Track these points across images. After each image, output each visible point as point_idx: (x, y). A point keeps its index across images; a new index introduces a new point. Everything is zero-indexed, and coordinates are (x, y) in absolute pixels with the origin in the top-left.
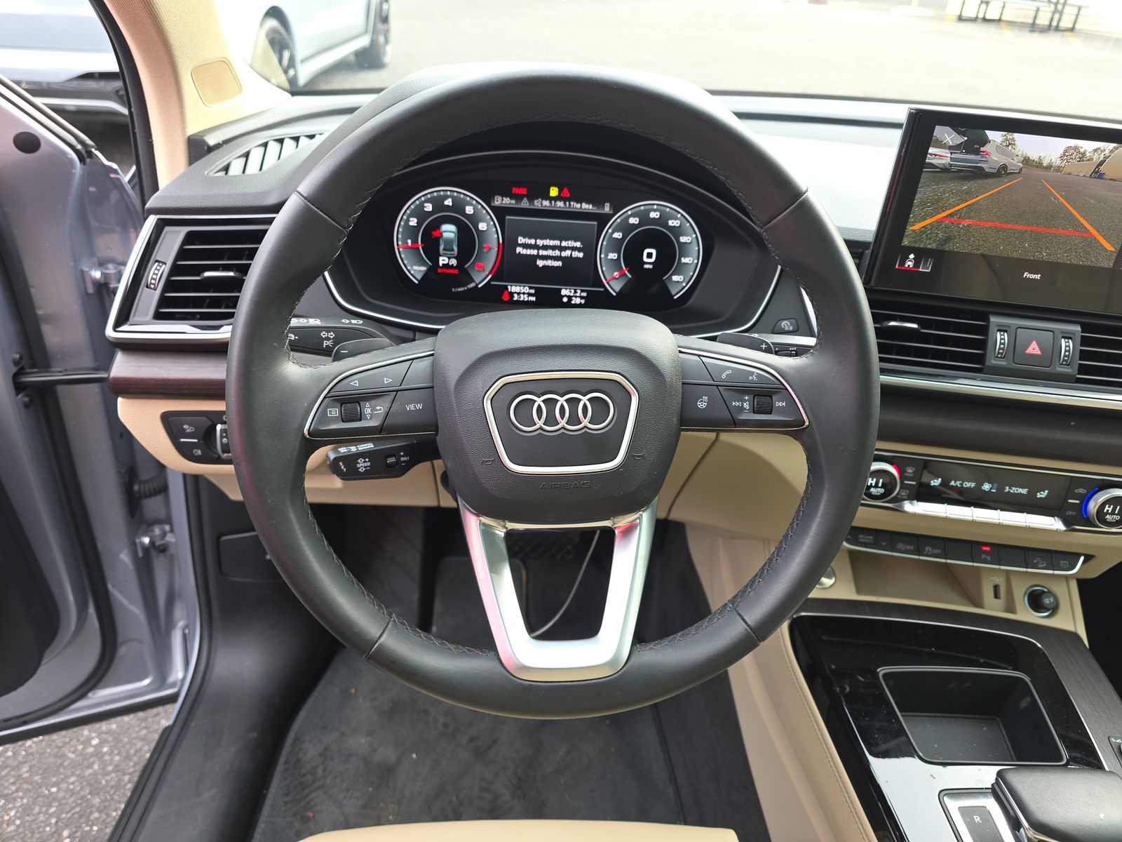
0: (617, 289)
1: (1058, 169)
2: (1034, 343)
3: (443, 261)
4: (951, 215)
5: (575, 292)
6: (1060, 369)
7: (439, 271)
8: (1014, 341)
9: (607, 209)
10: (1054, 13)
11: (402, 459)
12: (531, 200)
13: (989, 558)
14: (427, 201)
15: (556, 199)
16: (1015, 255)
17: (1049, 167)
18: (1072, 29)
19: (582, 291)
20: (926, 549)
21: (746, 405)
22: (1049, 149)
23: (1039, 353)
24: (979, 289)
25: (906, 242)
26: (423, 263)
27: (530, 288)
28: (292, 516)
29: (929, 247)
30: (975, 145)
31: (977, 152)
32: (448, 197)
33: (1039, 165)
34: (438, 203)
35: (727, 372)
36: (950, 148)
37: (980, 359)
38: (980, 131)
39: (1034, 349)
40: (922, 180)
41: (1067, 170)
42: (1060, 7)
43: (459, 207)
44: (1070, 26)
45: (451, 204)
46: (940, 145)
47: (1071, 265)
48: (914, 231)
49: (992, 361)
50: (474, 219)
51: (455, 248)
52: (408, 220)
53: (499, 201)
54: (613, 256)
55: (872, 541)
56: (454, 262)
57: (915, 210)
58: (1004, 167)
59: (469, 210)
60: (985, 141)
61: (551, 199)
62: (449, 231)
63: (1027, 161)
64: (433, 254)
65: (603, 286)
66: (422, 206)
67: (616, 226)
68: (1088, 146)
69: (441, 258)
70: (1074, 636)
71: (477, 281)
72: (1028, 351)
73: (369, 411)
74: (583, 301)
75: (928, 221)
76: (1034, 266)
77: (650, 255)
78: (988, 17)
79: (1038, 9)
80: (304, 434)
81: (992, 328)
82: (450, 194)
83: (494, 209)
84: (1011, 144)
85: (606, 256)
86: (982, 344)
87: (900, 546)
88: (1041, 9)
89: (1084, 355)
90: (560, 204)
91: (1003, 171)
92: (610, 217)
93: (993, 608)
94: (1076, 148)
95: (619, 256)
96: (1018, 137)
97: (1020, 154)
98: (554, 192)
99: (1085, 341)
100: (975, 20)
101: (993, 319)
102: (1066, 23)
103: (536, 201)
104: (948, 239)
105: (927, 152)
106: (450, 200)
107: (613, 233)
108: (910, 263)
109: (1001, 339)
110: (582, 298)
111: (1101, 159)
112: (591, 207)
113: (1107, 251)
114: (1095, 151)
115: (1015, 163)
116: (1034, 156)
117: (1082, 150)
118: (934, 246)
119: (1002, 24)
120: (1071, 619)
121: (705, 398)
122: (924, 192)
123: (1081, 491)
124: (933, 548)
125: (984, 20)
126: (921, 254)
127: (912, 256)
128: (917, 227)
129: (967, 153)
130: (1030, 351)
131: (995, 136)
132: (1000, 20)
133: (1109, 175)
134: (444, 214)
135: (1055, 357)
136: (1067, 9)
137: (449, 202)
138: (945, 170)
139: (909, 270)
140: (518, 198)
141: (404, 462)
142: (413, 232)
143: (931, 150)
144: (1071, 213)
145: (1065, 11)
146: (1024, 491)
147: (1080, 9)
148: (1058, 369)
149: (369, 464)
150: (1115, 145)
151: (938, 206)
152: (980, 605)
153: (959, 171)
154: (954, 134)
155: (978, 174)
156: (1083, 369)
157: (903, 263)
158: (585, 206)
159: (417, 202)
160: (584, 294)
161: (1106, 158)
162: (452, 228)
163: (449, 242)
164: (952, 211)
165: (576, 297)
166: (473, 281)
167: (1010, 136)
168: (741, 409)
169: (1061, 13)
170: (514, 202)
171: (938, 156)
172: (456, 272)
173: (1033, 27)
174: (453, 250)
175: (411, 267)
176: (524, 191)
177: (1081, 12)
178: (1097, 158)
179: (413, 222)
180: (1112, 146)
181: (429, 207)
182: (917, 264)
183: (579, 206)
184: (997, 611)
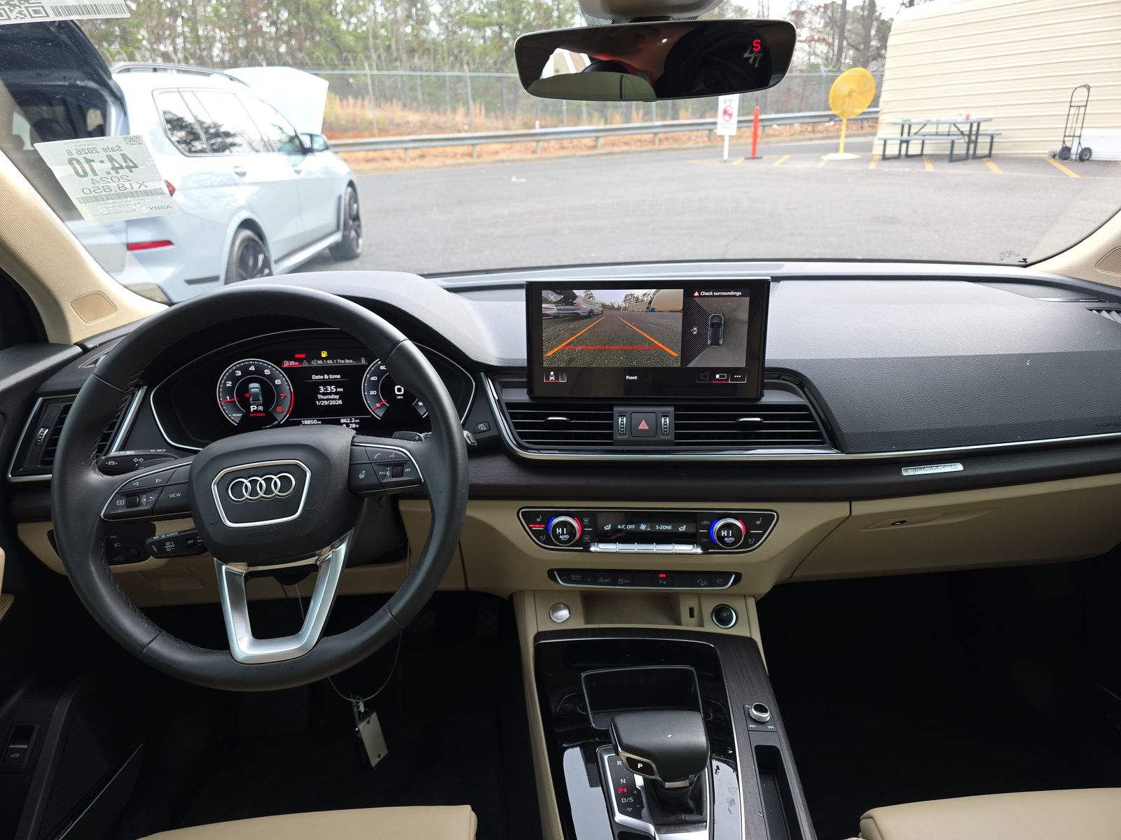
0: (381, 415)
1: (625, 309)
2: (643, 421)
3: (253, 408)
4: (569, 344)
5: (351, 420)
6: (662, 438)
7: (251, 415)
8: (630, 422)
9: (363, 362)
10: (969, 143)
11: (199, 541)
12: (309, 361)
13: (665, 583)
14: (237, 369)
15: (326, 358)
16: (616, 365)
17: (619, 308)
18: (989, 156)
19: (356, 419)
20: (620, 580)
21: (388, 473)
22: (616, 298)
23: (647, 428)
24: (601, 390)
25: (545, 364)
26: (239, 411)
27: (318, 420)
28: (93, 568)
29: (561, 366)
30: (569, 300)
31: (572, 304)
32: (251, 365)
33: (612, 308)
34: (245, 370)
35: (378, 454)
36: (555, 303)
37: (610, 436)
38: (570, 291)
39: (643, 426)
40: (544, 325)
41: (631, 309)
42: (973, 138)
43: (259, 371)
44: (987, 152)
45: (254, 369)
46: (548, 302)
47: (654, 368)
48: (548, 357)
49: (617, 437)
50: (272, 378)
51: (261, 399)
52: (225, 384)
53: (286, 364)
54: (373, 393)
55: (580, 579)
56: (261, 408)
57: (545, 343)
58: (591, 311)
59: (267, 372)
60: (575, 297)
61: (323, 359)
62: (254, 387)
63: (604, 306)
64: (245, 404)
65: (370, 414)
66: (234, 372)
67: (372, 373)
68: (639, 293)
69: (251, 407)
70: (751, 641)
71: (279, 420)
72: (640, 428)
73: (145, 500)
74: (357, 426)
75: (556, 350)
76: (631, 371)
77: (399, 390)
78: (910, 153)
79: (953, 142)
80: (100, 517)
81: (616, 415)
82: (252, 364)
83: (285, 370)
84: (591, 296)
85: (369, 393)
86: (611, 427)
87: (601, 580)
88: (956, 141)
89: (677, 427)
90: (330, 362)
91: (591, 315)
92: (365, 367)
93: (688, 625)
94: (632, 295)
95: (378, 392)
96: (594, 292)
97: (598, 302)
98: (324, 354)
99: (677, 417)
100: (898, 157)
101: (616, 409)
102: (983, 150)
103: (312, 362)
104: (571, 360)
105: (542, 308)
106: (253, 367)
107: (370, 377)
108: (552, 378)
109: (622, 421)
110: (356, 423)
111: (649, 299)
112: (351, 361)
113: (673, 356)
114: (644, 295)
115: (597, 309)
116: (608, 303)
117: (636, 296)
118: (564, 365)
119: (924, 158)
120: (747, 625)
121: (364, 472)
122: (548, 331)
123: (706, 523)
124: (624, 579)
125: (907, 156)
126: (558, 371)
127: (552, 373)
128: (550, 354)
129: (566, 305)
130: (641, 427)
131: (580, 293)
132: (921, 155)
133: (657, 309)
134: (249, 377)
135: (659, 431)
136: (980, 139)
137: (252, 368)
138: (556, 317)
139: (552, 383)
140: (300, 360)
141: (200, 543)
142: (229, 391)
143: (544, 306)
144: (643, 336)
145: (979, 140)
146: (669, 528)
147: (992, 138)
148: (661, 438)
149: (174, 545)
150: (655, 290)
151: (558, 339)
152: (679, 623)
153: (565, 317)
154: (555, 295)
155: (577, 317)
156: (677, 436)
157: (548, 379)
158: (347, 361)
159: (230, 371)
160: (358, 421)
161: (652, 299)
162: (257, 385)
163: (256, 395)
164: (568, 341)
165: (352, 423)
166: (276, 420)
167: (589, 292)
168: (385, 476)
169: (976, 142)
170: (297, 363)
171: (549, 308)
172: (263, 415)
173: (952, 158)
174: (259, 400)
175: (232, 414)
176: (304, 356)
177: (995, 140)
178: (647, 299)
179: (229, 384)
180: (653, 291)
181: (239, 373)
182: (557, 378)
183: (343, 361)
184: (692, 626)
